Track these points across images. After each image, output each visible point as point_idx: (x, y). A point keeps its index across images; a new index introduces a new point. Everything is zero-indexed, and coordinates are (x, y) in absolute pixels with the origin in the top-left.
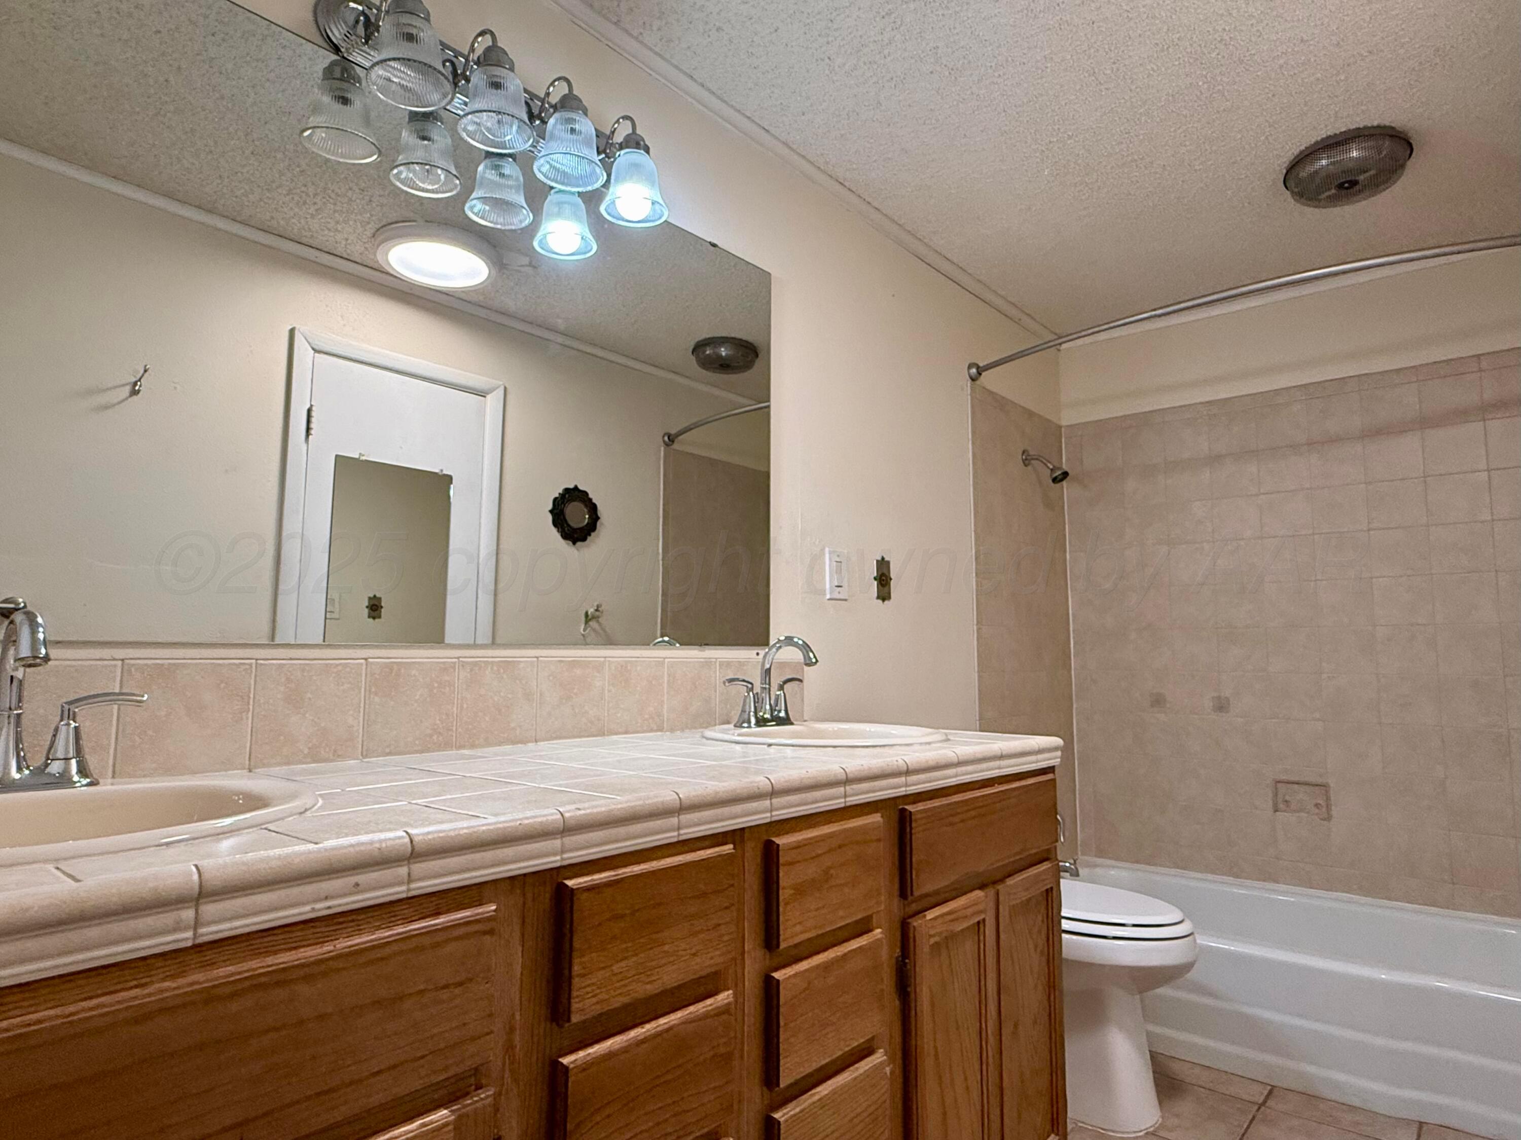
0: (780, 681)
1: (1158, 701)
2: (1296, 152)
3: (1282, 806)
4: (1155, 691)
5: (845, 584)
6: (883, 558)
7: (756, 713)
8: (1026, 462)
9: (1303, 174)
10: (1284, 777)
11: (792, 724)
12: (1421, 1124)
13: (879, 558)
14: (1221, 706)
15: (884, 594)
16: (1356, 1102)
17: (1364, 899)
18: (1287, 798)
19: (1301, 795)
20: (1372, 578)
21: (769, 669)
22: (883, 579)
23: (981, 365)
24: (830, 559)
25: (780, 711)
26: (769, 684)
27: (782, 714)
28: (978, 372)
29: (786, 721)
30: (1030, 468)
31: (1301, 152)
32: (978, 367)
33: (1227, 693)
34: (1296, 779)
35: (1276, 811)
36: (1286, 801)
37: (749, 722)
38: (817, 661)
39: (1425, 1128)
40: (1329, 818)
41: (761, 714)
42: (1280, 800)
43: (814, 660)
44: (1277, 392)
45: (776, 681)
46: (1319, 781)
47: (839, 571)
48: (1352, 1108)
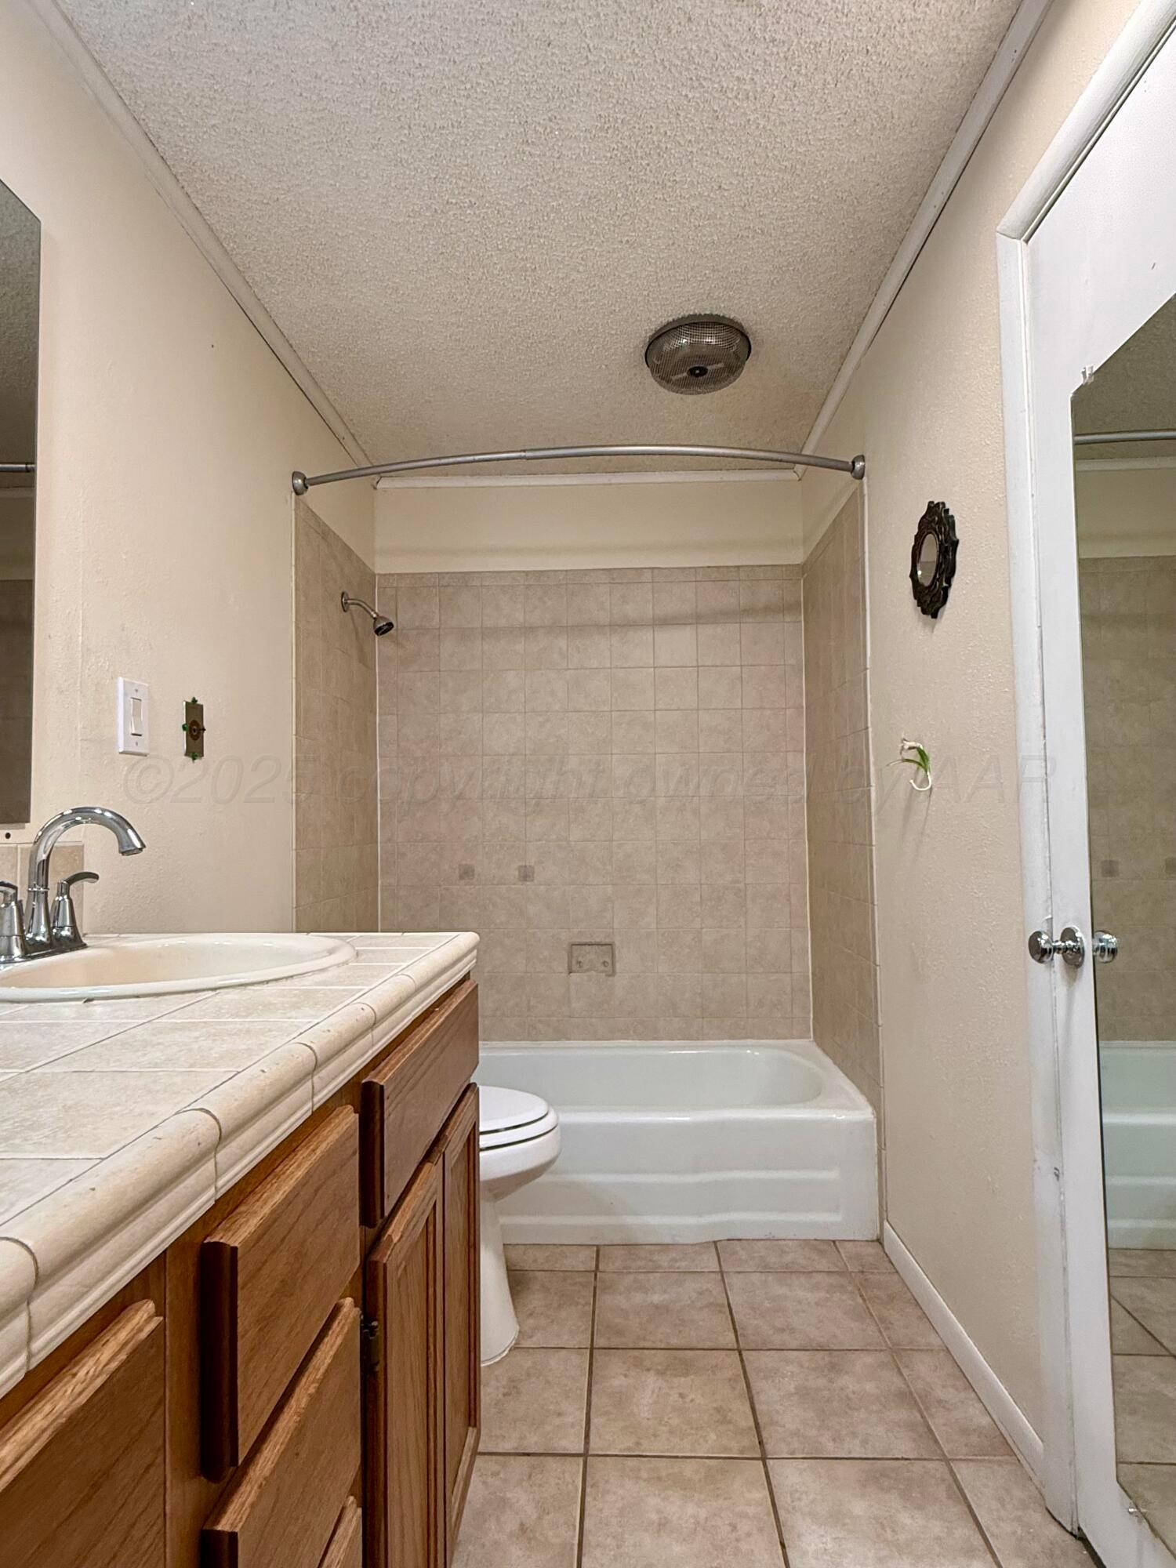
0: (63, 877)
1: (467, 873)
2: (664, 321)
3: (575, 967)
4: (464, 862)
5: (146, 734)
6: (194, 701)
7: (22, 936)
8: (345, 607)
9: (667, 348)
10: (578, 940)
11: (84, 946)
12: (715, 1243)
13: (190, 701)
14: (526, 875)
15: (195, 748)
16: (667, 1240)
17: (638, 1043)
18: (580, 959)
19: (590, 956)
20: (655, 754)
21: (46, 862)
22: (194, 729)
23: (308, 477)
24: (125, 695)
25: (62, 928)
26: (46, 886)
27: (66, 932)
28: (303, 485)
29: (75, 943)
30: (348, 613)
31: (669, 323)
32: (304, 479)
33: (531, 861)
34: (588, 940)
35: (570, 973)
36: (580, 962)
37: (9, 953)
38: (143, 846)
39: (718, 1244)
40: (613, 973)
41: (30, 936)
42: (574, 962)
43: (138, 845)
44: (586, 572)
45: (55, 879)
46: (607, 941)
47: (137, 713)
48: (665, 1247)
